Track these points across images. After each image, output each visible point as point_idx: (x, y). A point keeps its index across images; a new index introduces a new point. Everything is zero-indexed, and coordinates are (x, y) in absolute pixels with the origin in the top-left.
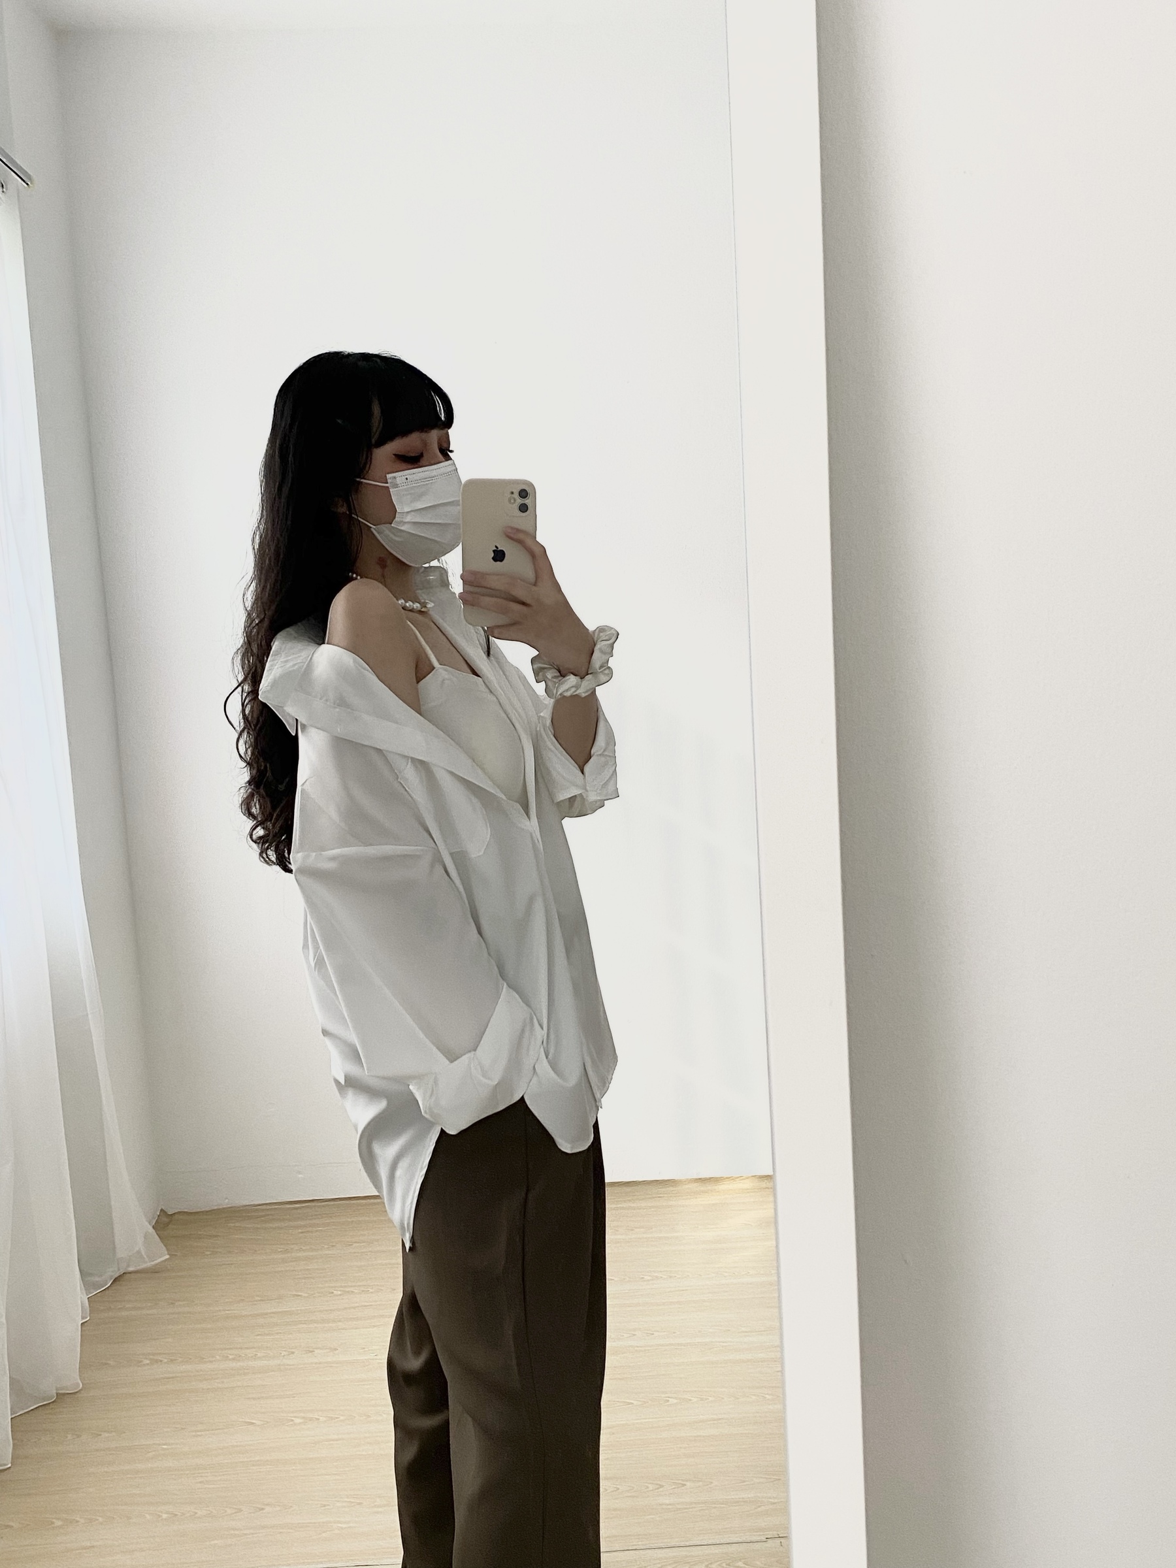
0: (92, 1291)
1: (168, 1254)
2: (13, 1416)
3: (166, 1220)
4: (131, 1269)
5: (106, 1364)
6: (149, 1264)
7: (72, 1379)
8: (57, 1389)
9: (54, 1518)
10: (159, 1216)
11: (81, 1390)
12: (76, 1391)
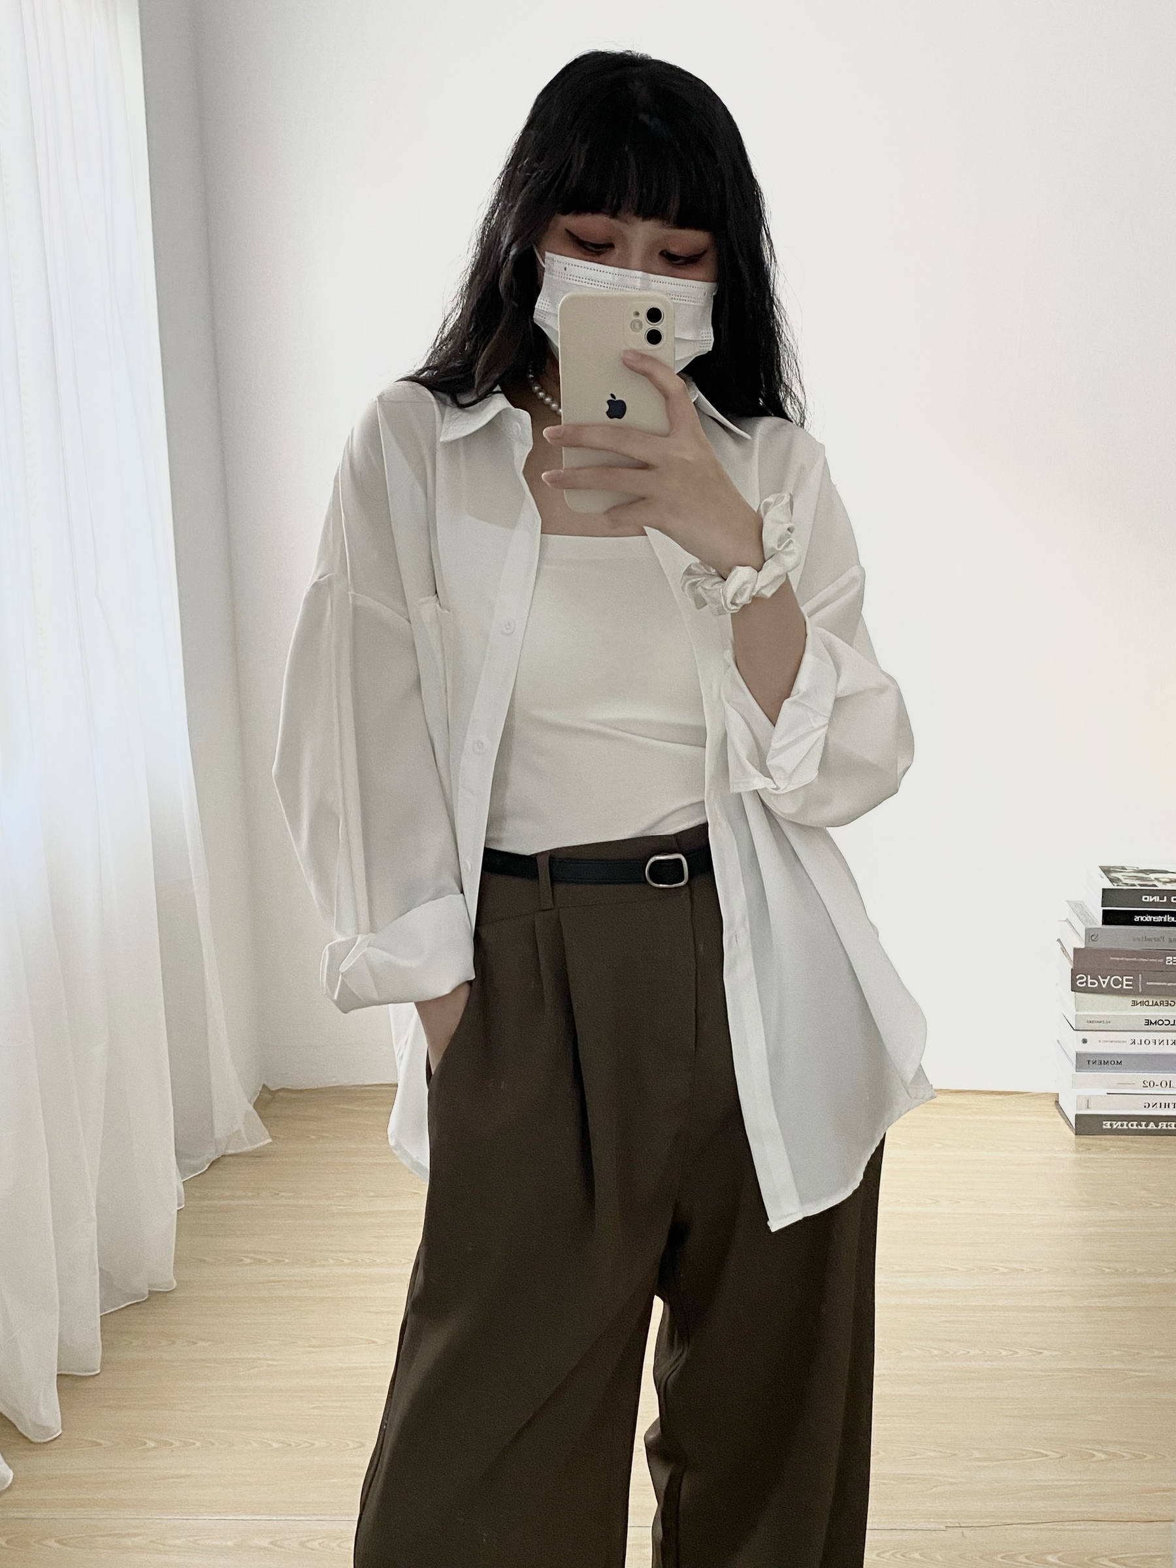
0: (189, 1174)
1: (272, 1137)
2: (102, 1314)
3: (268, 1096)
4: (230, 1152)
5: (201, 1261)
6: (248, 1148)
7: (167, 1278)
8: (150, 1286)
9: (146, 1438)
10: (260, 1092)
11: (175, 1289)
12: (169, 1290)
